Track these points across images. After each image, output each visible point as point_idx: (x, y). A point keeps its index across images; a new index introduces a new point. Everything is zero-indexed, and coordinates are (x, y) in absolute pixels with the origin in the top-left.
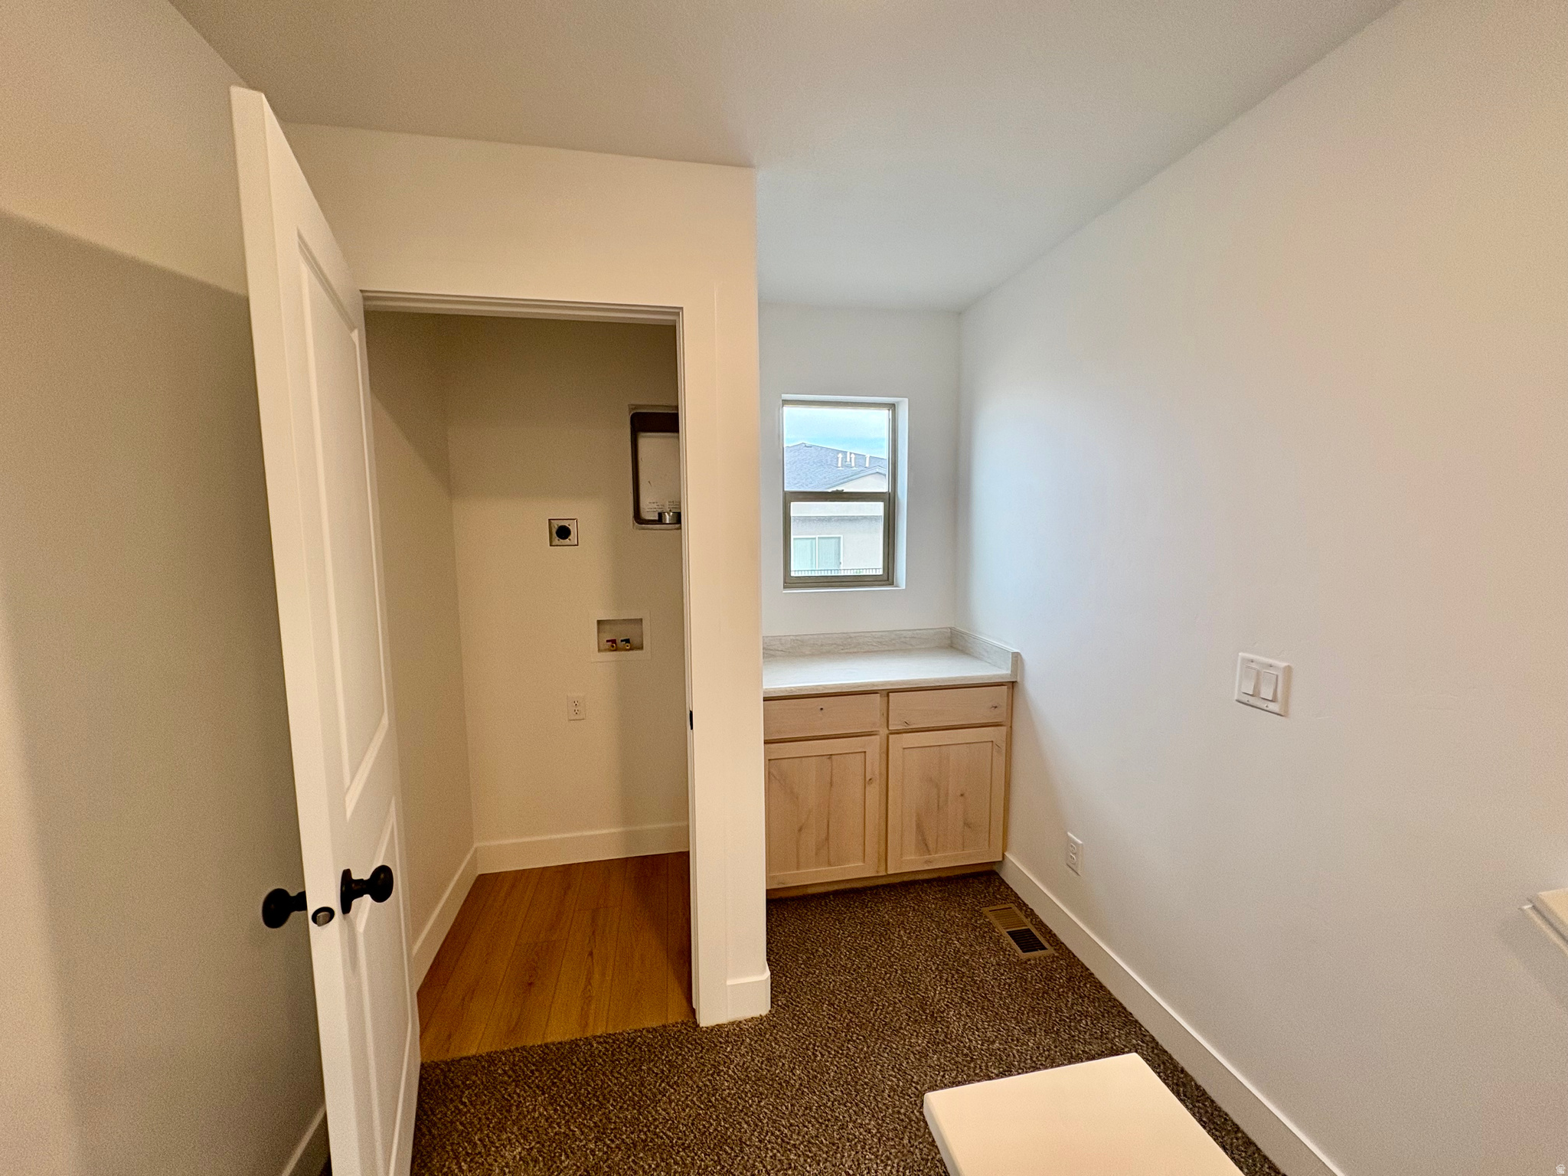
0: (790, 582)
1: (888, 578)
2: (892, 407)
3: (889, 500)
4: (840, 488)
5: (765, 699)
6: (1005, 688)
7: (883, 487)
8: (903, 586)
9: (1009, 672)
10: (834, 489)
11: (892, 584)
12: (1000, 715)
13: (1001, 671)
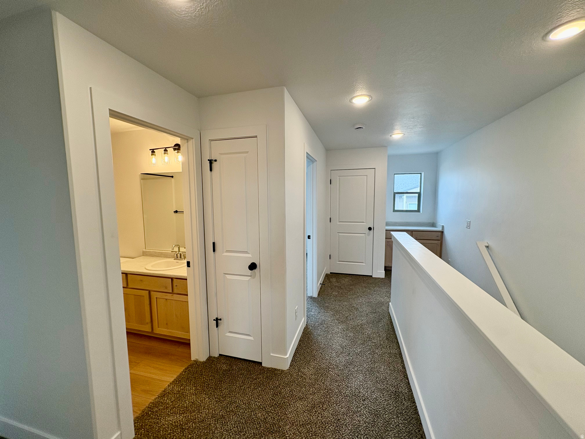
0: (394, 211)
1: (418, 211)
2: (421, 174)
3: (419, 194)
4: (407, 191)
5: (386, 230)
6: (440, 233)
7: (419, 191)
8: (421, 213)
9: (441, 229)
10: (406, 192)
11: (419, 212)
12: (439, 238)
13: (440, 229)
